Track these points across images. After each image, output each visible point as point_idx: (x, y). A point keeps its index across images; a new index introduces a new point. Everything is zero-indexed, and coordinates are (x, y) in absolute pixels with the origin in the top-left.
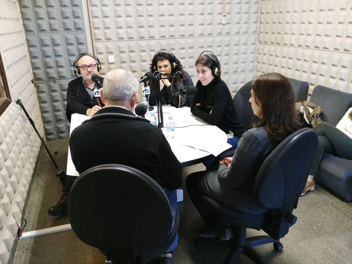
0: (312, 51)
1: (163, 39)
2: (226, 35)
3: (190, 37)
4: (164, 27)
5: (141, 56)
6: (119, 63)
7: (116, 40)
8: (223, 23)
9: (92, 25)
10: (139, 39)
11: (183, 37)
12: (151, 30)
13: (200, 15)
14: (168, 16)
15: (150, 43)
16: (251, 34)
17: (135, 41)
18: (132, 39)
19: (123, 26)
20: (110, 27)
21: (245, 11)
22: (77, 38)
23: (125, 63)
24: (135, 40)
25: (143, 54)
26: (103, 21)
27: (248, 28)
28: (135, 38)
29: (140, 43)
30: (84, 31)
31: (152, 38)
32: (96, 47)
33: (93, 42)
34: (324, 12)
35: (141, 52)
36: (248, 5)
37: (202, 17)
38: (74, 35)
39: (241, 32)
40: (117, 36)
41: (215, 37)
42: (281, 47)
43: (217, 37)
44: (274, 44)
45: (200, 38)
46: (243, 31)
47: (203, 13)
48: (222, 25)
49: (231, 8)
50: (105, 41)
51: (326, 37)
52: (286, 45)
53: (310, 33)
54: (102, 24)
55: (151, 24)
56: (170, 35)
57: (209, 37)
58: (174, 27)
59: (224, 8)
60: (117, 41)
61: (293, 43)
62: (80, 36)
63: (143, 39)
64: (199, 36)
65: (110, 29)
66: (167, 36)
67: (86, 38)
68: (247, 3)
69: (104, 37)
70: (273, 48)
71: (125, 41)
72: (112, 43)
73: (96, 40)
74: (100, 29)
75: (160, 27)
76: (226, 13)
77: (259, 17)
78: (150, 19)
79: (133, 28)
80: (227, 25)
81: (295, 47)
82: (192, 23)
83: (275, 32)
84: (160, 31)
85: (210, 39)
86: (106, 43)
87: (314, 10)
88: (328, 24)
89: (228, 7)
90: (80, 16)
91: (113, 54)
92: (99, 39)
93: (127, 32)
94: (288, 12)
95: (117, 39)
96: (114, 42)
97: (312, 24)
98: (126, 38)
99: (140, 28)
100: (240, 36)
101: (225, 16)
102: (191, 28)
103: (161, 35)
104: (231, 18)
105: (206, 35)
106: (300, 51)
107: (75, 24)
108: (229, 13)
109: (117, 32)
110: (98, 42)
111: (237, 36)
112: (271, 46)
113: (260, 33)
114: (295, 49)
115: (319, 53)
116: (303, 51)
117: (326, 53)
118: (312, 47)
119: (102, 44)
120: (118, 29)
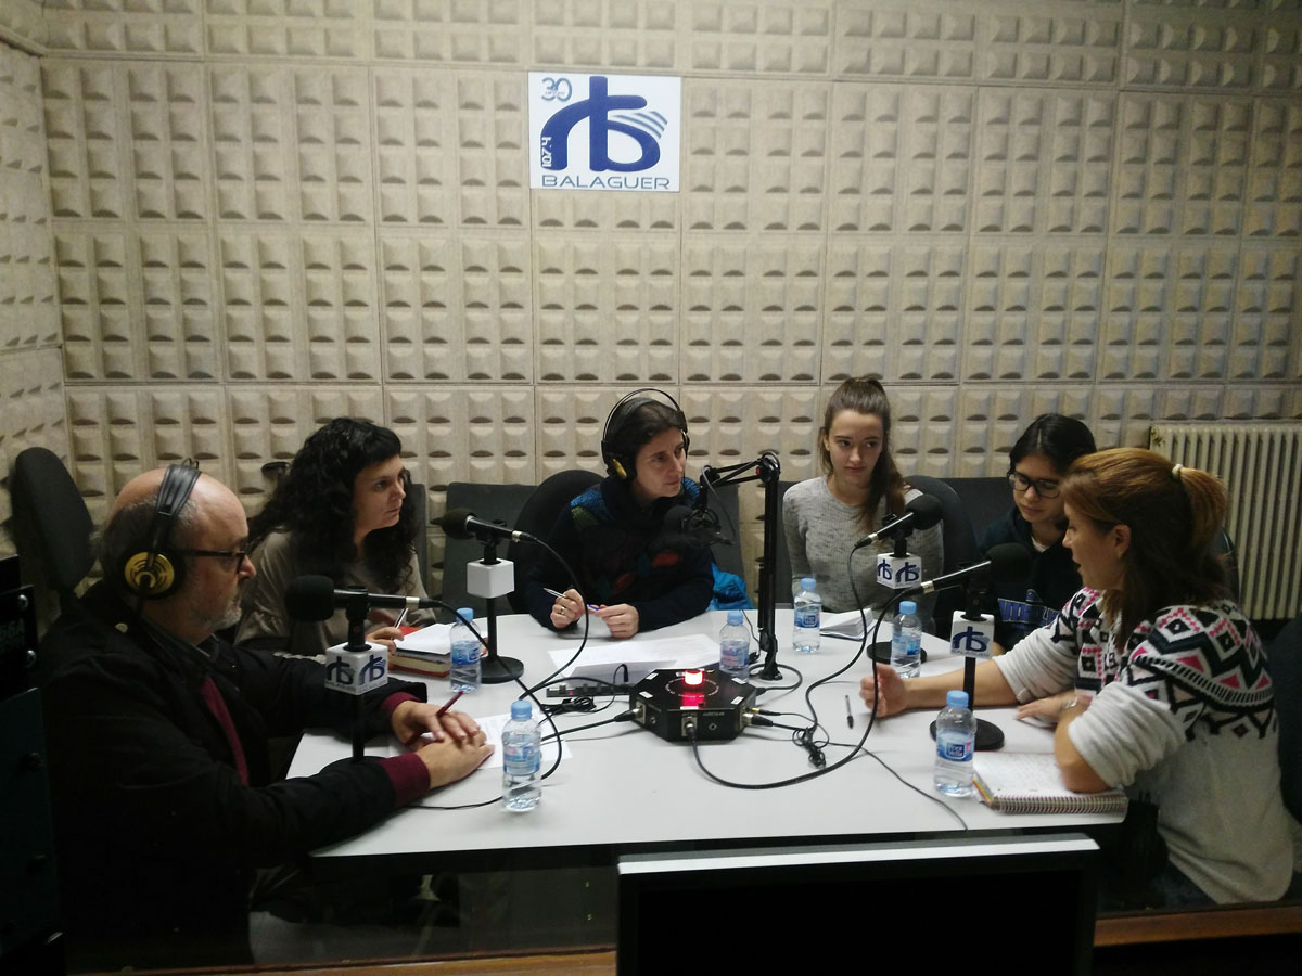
0: (379, 388)
16: (43, 347)
21: (20, 254)
27: (36, 322)
34: (406, 272)
36: (23, 229)
39: (22, 342)
46: (25, 333)
51: (432, 345)
52: (248, 380)
53: (360, 333)
61: (285, 370)
68: (20, 219)
70: (169, 394)
81: (295, 383)
83: (166, 335)
87: (363, 263)
88: (428, 309)
97: (364, 308)
100: (21, 356)
106: (328, 393)
112: (151, 388)
113: (68, 343)
114: (297, 387)
115: (414, 391)
116: (341, 392)
117: (441, 391)
118: (377, 377)
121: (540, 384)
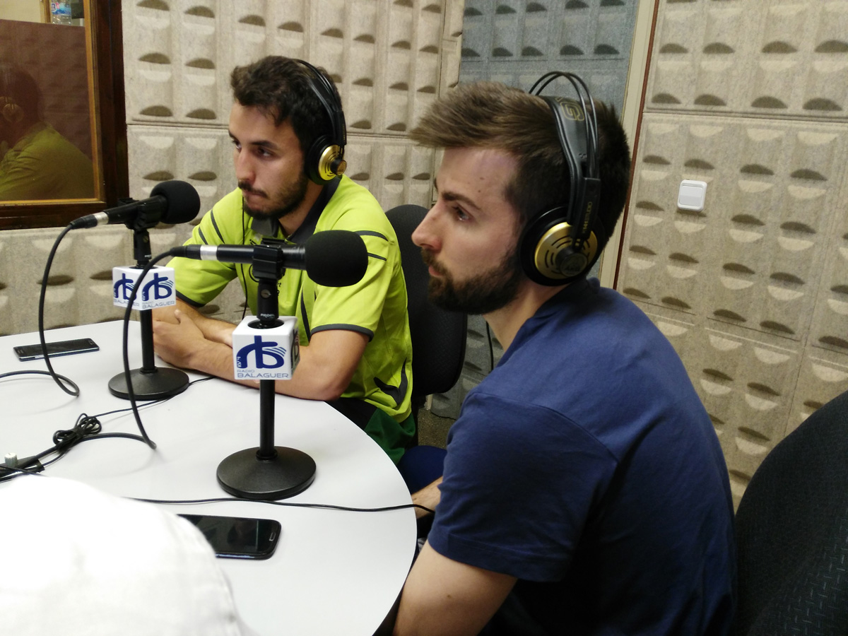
6: (729, 220)
7: (741, 109)
9: (658, 33)
17: (846, 126)
18: (831, 113)
19: (799, 41)
20: (729, 43)
23: (758, 228)
24: (843, 119)
28: (847, 110)
30: (625, 59)
33: (645, 109)
40: (751, 90)
50: (693, 107)
54: (702, 30)
60: (745, 115)
62: (605, 80)
65: (730, 56)
69: (693, 89)
71: (787, 117)
72: (720, 120)
73: (655, 100)
74: (683, 54)
79: (847, 55)
86: (696, 118)
91: (709, 172)
92: (668, 99)
95: (749, 104)
96: (729, 120)
98: (795, 106)
107: (598, 29)
109: (759, 71)
110: (661, 110)
119: (677, 123)
120: (769, 55)
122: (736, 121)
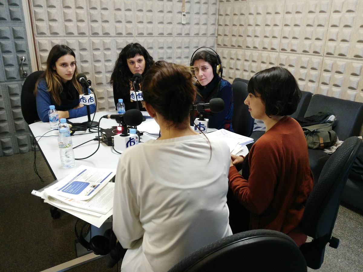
0: (278, 53)
1: (120, 37)
2: (186, 36)
3: (149, 37)
4: (121, 23)
5: (94, 55)
7: (63, 35)
8: (183, 23)
9: (33, 15)
10: (92, 35)
11: (142, 35)
12: (106, 25)
13: (159, 13)
14: (125, 11)
15: (104, 41)
16: (210, 37)
17: (87, 38)
18: (84, 35)
19: (72, 19)
20: (57, 19)
21: (204, 12)
22: (14, 31)
24: (86, 36)
25: (96, 53)
26: (48, 12)
27: (207, 30)
28: (87, 34)
29: (93, 40)
30: (24, 22)
31: (107, 35)
32: (39, 43)
33: (35, 36)
34: (291, 14)
35: (94, 51)
36: (206, 6)
37: (161, 15)
38: (9, 27)
39: (200, 34)
40: (65, 31)
41: (175, 38)
42: (243, 50)
43: (176, 38)
44: (235, 47)
45: (160, 38)
46: (202, 32)
47: (163, 10)
48: (182, 25)
49: (190, 7)
50: (50, 35)
51: (294, 39)
52: (249, 48)
53: (276, 35)
54: (47, 15)
55: (105, 19)
56: (127, 33)
57: (169, 38)
58: (132, 23)
59: (183, 6)
60: (64, 36)
61: (257, 46)
62: (18, 28)
63: (96, 35)
64: (158, 35)
65: (57, 22)
66: (124, 34)
67: (25, 31)
68: (205, 3)
69: (49, 30)
70: (233, 51)
71: (75, 37)
72: (59, 38)
73: (38, 34)
74: (43, 22)
75: (116, 23)
76: (185, 12)
77: (217, 19)
78: (105, 12)
79: (84, 22)
80: (186, 25)
81: (259, 50)
82: (151, 21)
83: (235, 34)
84: (116, 28)
85: (170, 39)
86: (52, 38)
87: (280, 12)
88: (295, 27)
89: (187, 6)
90: (18, 4)
92: (43, 33)
93: (78, 26)
94: (250, 14)
95: (65, 34)
96: (61, 38)
97: (278, 27)
98: (76, 34)
99: (93, 23)
100: (199, 38)
101: (184, 15)
102: (150, 26)
103: (118, 32)
104: (190, 18)
105: (165, 35)
106: (265, 54)
107: (11, 12)
108: (188, 13)
109: (66, 26)
110: (41, 37)
111: (196, 38)
112: (231, 49)
113: (218, 36)
114: (259, 52)
115: (287, 55)
116: (268, 54)
117: (294, 56)
118: (278, 50)
119: (47, 40)
120: (67, 22)
121: (326, 56)
122: (63, 38)
